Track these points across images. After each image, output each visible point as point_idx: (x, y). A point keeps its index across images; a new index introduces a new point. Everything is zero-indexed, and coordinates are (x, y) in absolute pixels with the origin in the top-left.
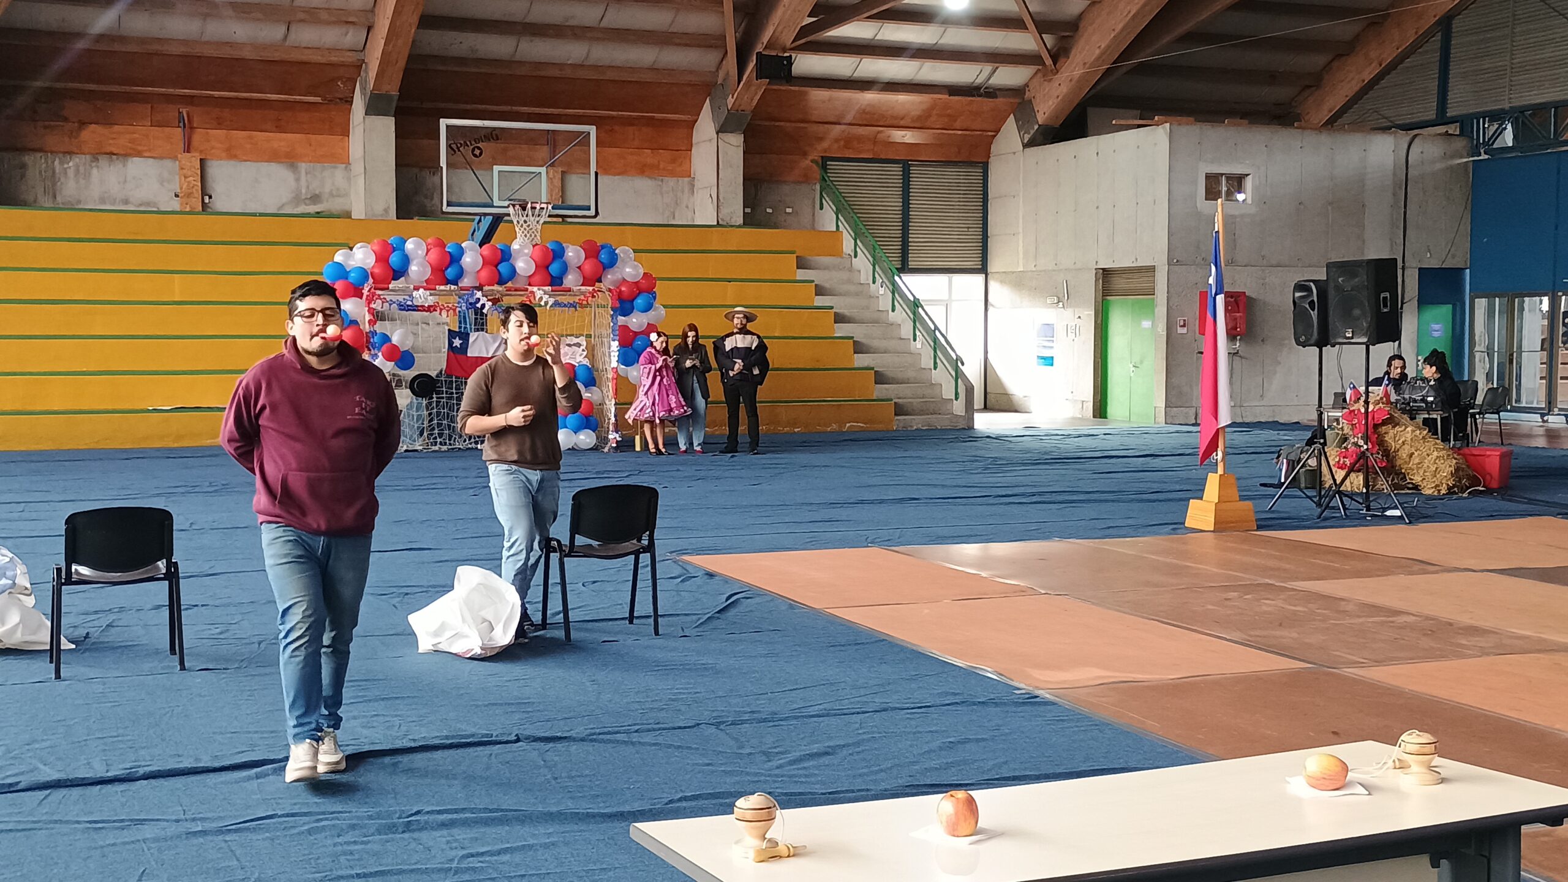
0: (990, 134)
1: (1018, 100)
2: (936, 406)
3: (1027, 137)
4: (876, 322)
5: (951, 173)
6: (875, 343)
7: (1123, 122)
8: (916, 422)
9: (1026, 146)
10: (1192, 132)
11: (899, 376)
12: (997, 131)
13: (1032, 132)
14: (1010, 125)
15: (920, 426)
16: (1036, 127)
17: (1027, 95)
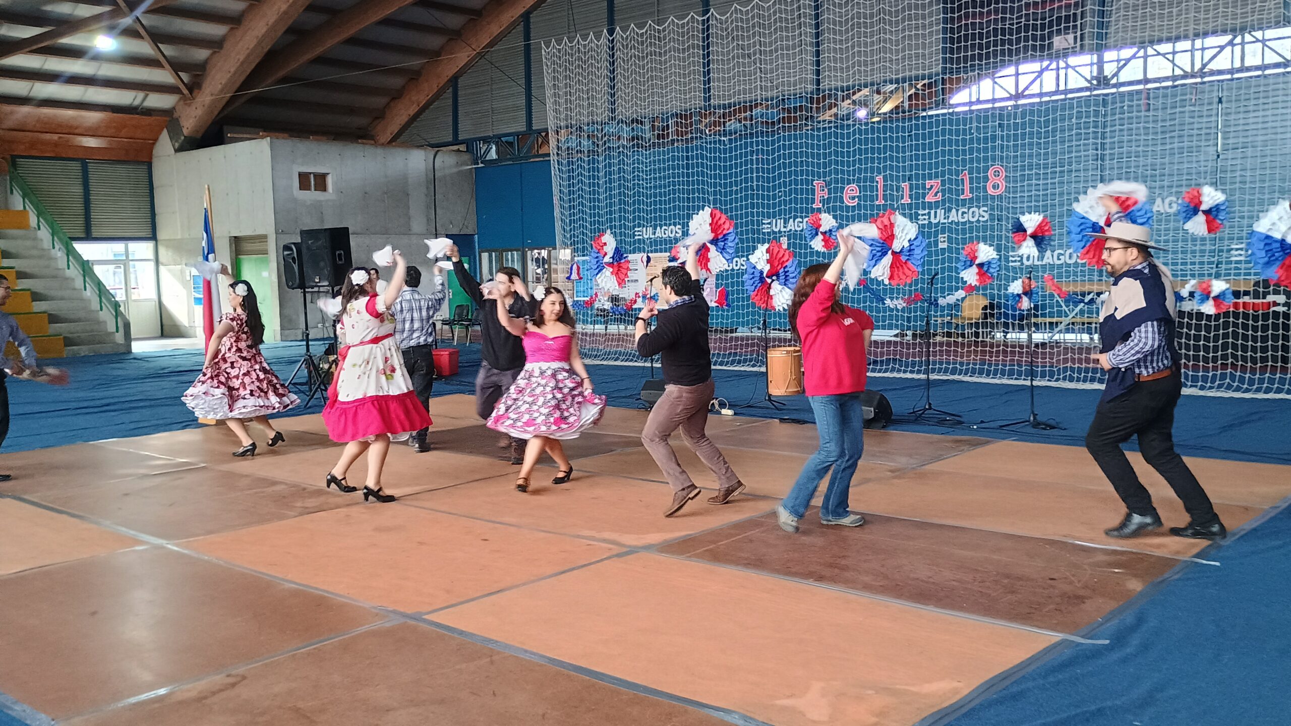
0: (151, 142)
1: (168, 119)
2: (101, 338)
3: (177, 145)
4: (55, 277)
5: (121, 170)
6: (52, 293)
7: (241, 136)
8: (84, 350)
9: (177, 151)
10: (287, 145)
11: (72, 317)
12: (156, 140)
13: (180, 141)
14: (165, 137)
15: (87, 353)
16: (183, 138)
17: (176, 115)
